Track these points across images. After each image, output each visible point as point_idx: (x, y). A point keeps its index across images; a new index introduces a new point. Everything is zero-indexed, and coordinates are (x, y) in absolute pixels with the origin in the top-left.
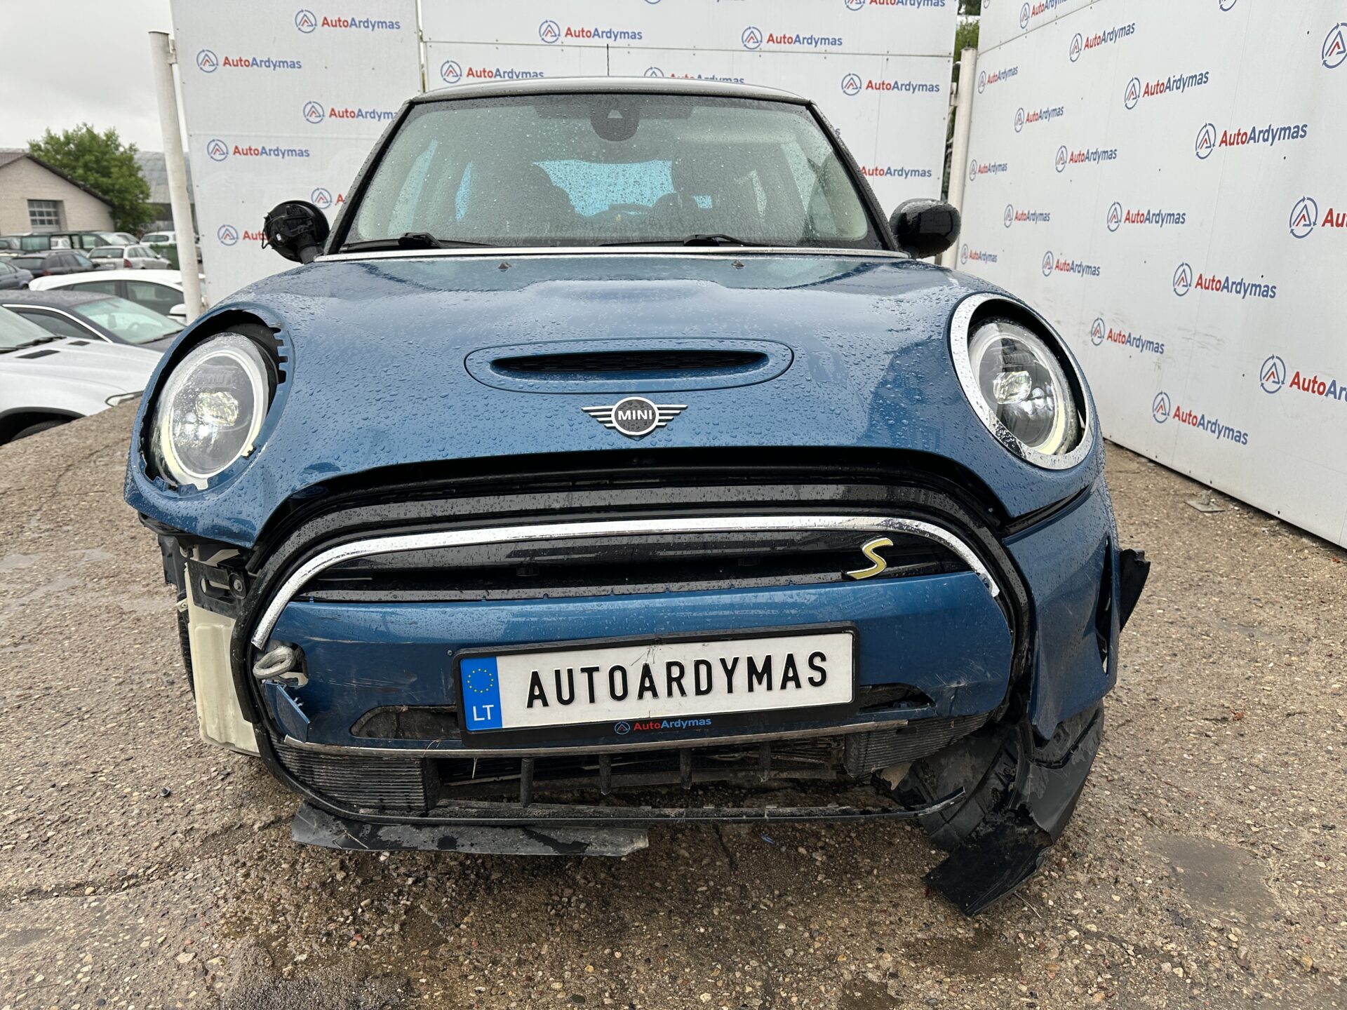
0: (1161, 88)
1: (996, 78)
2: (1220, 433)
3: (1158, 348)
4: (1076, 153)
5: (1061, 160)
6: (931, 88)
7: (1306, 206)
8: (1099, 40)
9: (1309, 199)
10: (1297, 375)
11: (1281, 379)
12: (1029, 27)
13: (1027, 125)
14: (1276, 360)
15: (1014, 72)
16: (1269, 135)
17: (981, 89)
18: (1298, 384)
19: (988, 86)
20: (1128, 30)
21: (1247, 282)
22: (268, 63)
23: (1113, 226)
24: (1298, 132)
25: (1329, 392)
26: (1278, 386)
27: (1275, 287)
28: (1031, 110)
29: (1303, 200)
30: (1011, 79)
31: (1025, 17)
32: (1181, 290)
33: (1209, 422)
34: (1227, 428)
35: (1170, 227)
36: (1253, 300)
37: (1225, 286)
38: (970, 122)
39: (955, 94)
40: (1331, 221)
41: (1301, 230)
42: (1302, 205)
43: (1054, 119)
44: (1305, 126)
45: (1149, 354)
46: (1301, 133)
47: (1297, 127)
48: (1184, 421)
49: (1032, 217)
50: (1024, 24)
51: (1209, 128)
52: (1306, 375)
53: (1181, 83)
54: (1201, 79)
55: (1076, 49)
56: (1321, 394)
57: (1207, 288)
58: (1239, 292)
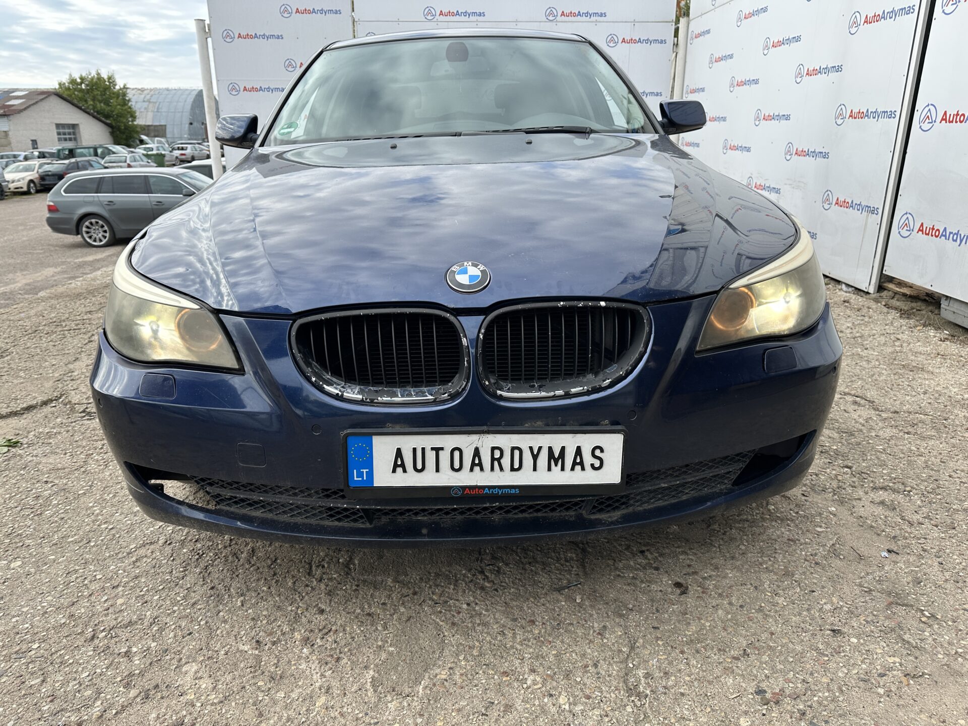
0: (780, 43)
1: (699, 35)
4: (740, 81)
5: (732, 85)
6: (661, 42)
9: (843, 105)
10: (838, 199)
11: (831, 202)
12: (716, 6)
14: (829, 192)
15: (708, 32)
16: (827, 70)
17: (691, 42)
18: (838, 204)
19: (695, 40)
21: (817, 151)
22: (263, 36)
23: (757, 123)
24: (838, 69)
26: (829, 206)
28: (717, 55)
30: (707, 36)
32: (788, 157)
35: (783, 122)
37: (807, 154)
38: (685, 62)
39: (676, 45)
40: (852, 116)
42: (840, 108)
43: (729, 61)
44: (842, 65)
45: (774, 195)
46: (840, 69)
47: (838, 66)
49: (717, 119)
51: (801, 66)
52: (841, 199)
53: (789, 41)
54: (797, 39)
55: (740, 20)
56: (847, 208)
57: (800, 155)
58: (813, 157)
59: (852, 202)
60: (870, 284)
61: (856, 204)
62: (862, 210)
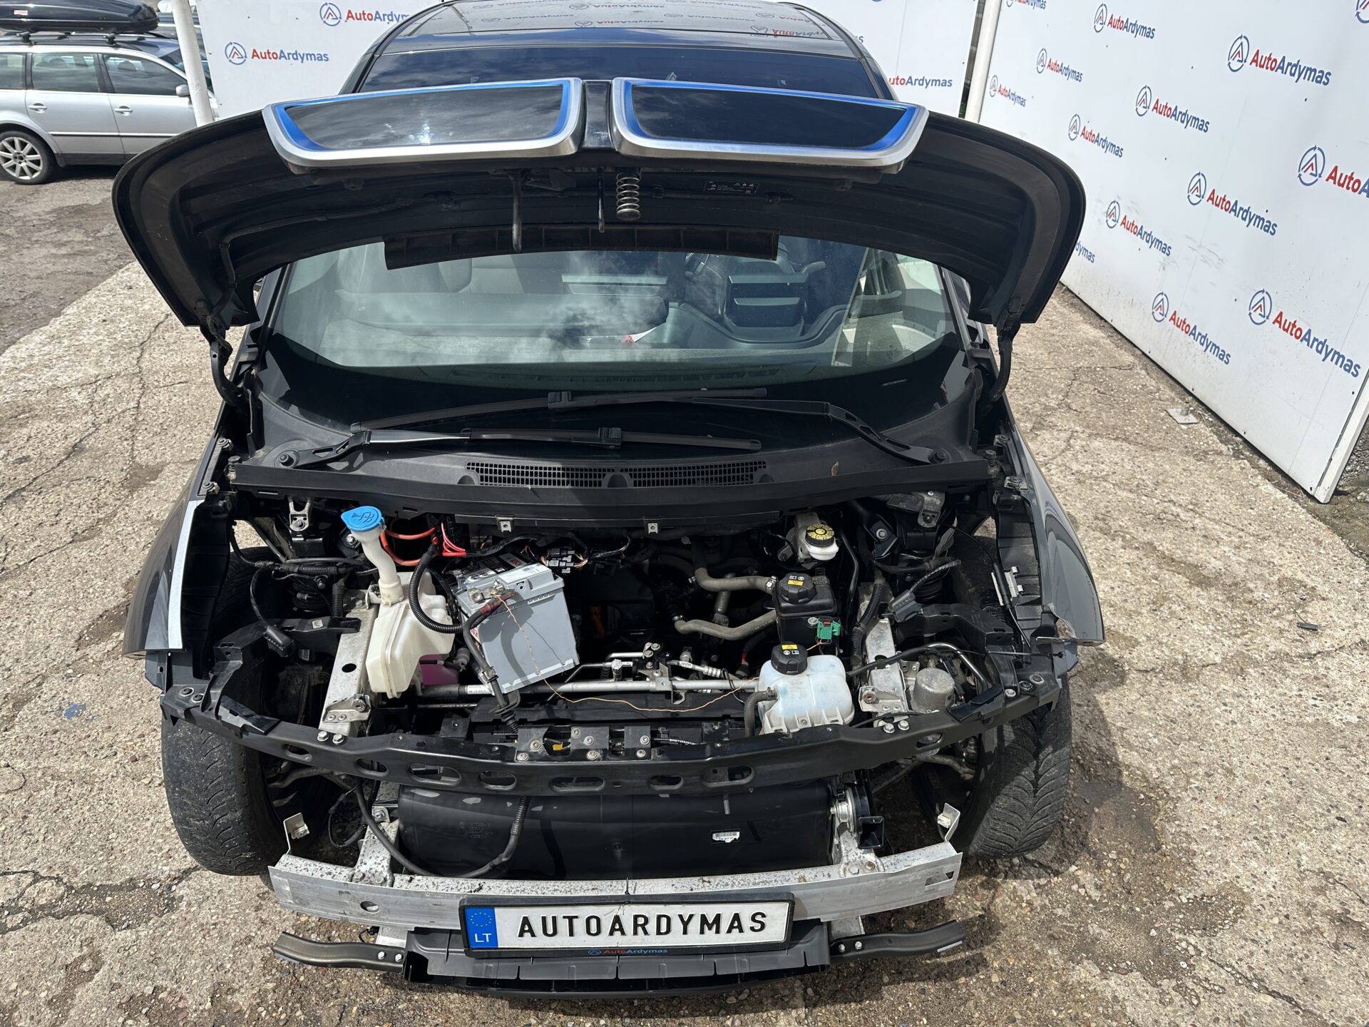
2: (1207, 347)
3: (1166, 249)
4: (1116, 17)
5: (1100, 20)
7: (1315, 156)
9: (1319, 149)
10: (1281, 314)
11: (1267, 314)
14: (1265, 295)
16: (1296, 70)
18: (1280, 323)
21: (1252, 212)
23: (1141, 111)
24: (1322, 78)
25: (1304, 338)
26: (1263, 319)
27: (1275, 225)
29: (1315, 148)
32: (1194, 199)
33: (1200, 334)
34: (1214, 345)
35: (1192, 130)
36: (1255, 230)
37: (1233, 208)
40: (1334, 178)
41: (1308, 178)
42: (1312, 153)
44: (1329, 74)
45: (1155, 251)
46: (1324, 79)
47: (1322, 72)
48: (1179, 326)
49: (1064, 71)
51: (1244, 40)
52: (1288, 317)
56: (1297, 338)
57: (1217, 205)
58: (1244, 219)
59: (1309, 332)
60: (1319, 484)
61: (1315, 339)
62: (1327, 355)
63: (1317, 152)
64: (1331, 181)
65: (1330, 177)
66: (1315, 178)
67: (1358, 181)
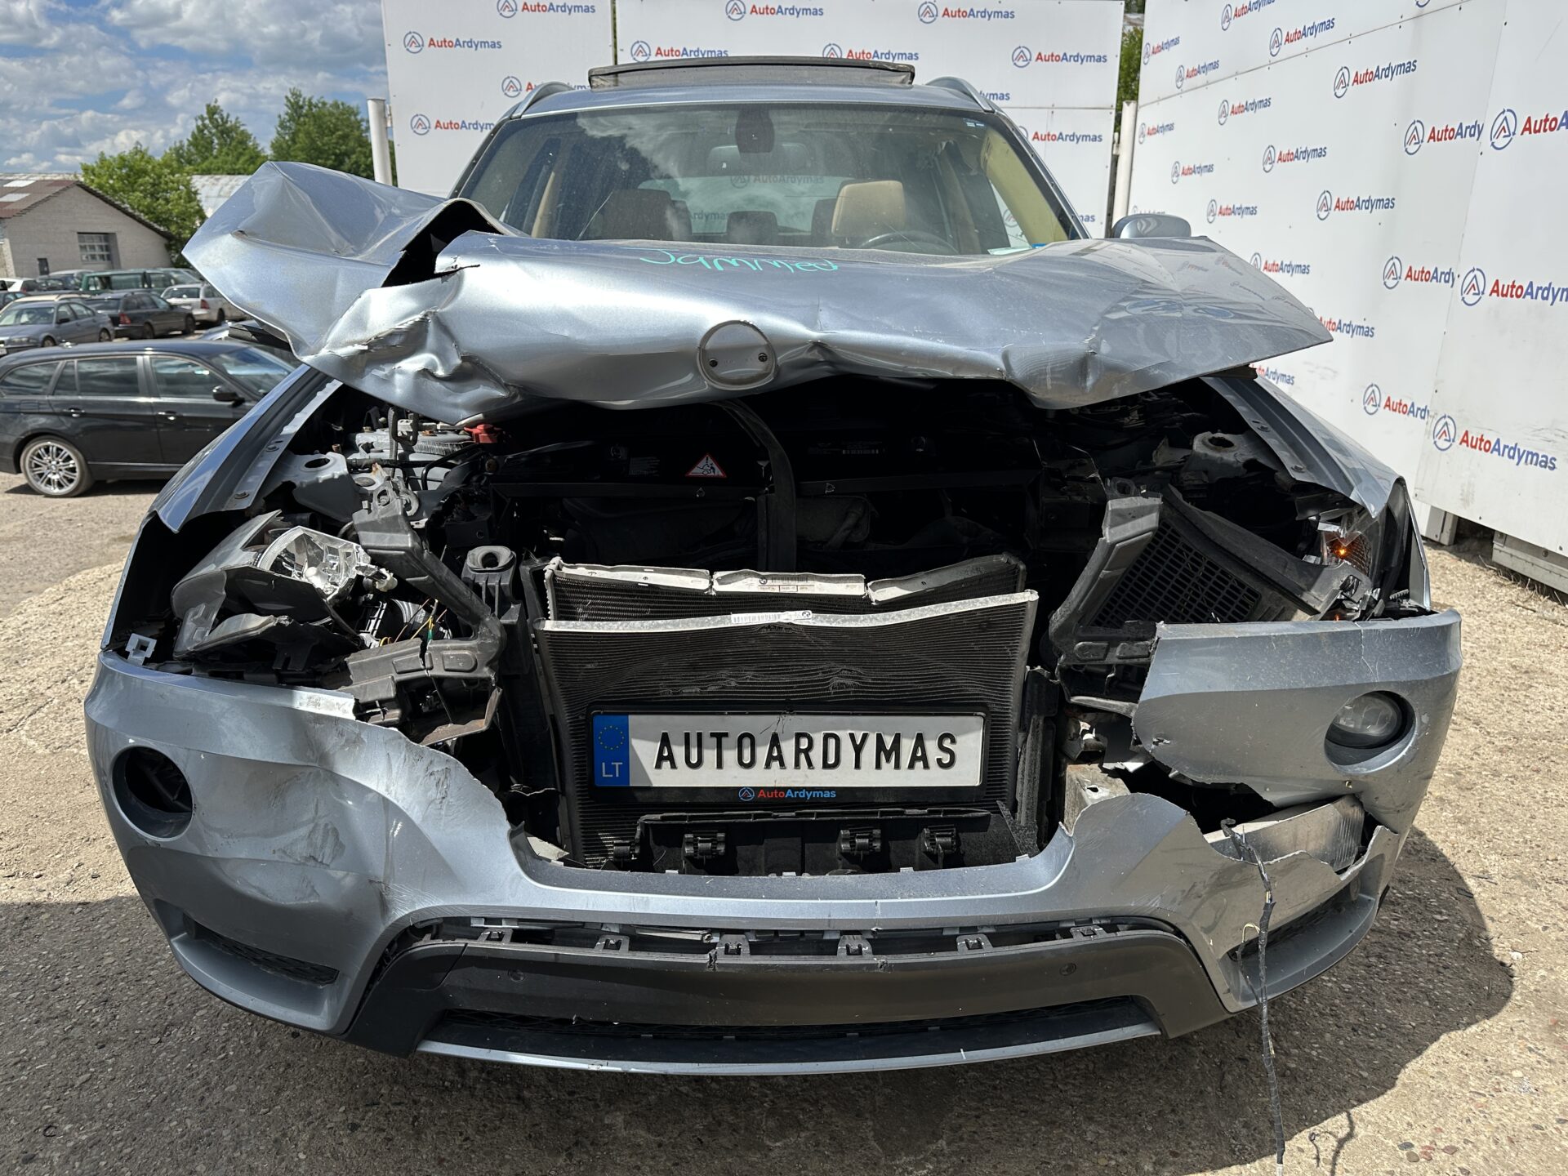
0: (1292, 157)
1: (1153, 131)
3: (1289, 380)
4: (1224, 207)
5: (1211, 212)
6: (1095, 139)
7: (1394, 264)
8: (1242, 109)
9: (1396, 258)
10: (1389, 399)
11: (1378, 403)
12: (1184, 88)
13: (1182, 178)
14: (1374, 388)
15: (1170, 127)
16: (1369, 204)
17: (1141, 139)
18: (1389, 406)
19: (1148, 138)
20: (1266, 103)
21: (1354, 324)
24: (1388, 204)
25: (1410, 412)
26: (1374, 409)
27: (1373, 328)
28: (1186, 163)
29: (1392, 258)
30: (1168, 133)
31: (1180, 78)
36: (1359, 338)
37: (1338, 327)
38: (1132, 169)
40: (1411, 276)
41: (1391, 283)
42: (1391, 262)
43: (1206, 175)
44: (1393, 199)
46: (1391, 204)
47: (1388, 199)
50: (1179, 84)
51: (1327, 194)
52: (1395, 399)
54: (1320, 153)
55: (1223, 114)
56: (1404, 413)
58: (1348, 332)
59: (1413, 405)
61: (1419, 409)
63: (1395, 261)
64: (1409, 279)
65: (1408, 276)
66: (1396, 281)
67: (1429, 272)
